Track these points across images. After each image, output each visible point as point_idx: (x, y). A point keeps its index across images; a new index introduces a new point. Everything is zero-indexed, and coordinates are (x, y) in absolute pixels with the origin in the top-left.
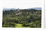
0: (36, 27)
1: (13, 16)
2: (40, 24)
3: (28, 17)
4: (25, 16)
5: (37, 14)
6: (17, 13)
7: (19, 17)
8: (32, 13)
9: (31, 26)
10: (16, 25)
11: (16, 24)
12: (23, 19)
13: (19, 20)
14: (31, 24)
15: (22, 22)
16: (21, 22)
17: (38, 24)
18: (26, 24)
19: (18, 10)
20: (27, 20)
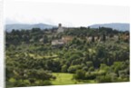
0: (116, 80)
1: (41, 50)
2: (125, 71)
3: (90, 50)
4: (81, 49)
5: (118, 42)
6: (57, 38)
7: (61, 52)
8: (104, 40)
9: (102, 77)
10: (55, 78)
11: (54, 74)
12: (76, 58)
13: (64, 62)
14: (101, 71)
15: (72, 67)
16: (68, 66)
17: (120, 72)
18: (87, 73)
19: (59, 31)
20: (89, 60)
